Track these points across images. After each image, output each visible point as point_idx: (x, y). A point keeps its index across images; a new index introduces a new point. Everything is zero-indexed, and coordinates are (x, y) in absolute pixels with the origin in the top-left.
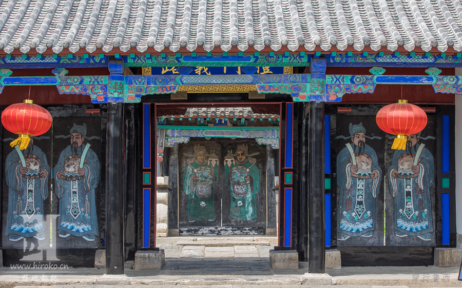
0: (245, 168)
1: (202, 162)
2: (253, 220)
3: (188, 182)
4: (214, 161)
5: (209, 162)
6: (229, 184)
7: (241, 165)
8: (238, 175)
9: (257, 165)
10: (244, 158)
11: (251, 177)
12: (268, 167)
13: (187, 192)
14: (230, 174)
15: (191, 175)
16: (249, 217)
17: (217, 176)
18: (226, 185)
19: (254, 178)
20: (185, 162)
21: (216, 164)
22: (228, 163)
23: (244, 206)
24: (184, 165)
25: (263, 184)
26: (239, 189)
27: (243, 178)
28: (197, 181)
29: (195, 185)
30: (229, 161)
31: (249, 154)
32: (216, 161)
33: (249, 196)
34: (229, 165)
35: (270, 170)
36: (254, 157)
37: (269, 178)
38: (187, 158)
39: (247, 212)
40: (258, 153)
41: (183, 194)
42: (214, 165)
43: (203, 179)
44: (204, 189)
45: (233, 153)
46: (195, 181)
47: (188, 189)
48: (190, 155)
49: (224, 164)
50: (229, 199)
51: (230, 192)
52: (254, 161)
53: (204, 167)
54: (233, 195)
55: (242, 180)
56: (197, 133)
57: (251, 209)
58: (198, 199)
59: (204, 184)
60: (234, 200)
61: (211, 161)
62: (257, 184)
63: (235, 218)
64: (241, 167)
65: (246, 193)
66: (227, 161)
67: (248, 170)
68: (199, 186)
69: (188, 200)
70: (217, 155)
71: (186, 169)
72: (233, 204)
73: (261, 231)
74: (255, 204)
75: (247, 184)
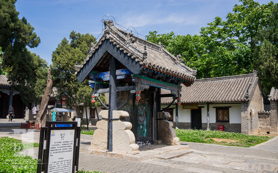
2: (146, 136)
5: (129, 102)
6: (137, 116)
7: (142, 105)
8: (141, 111)
10: (143, 101)
11: (146, 112)
12: (154, 108)
16: (145, 135)
17: (132, 111)
19: (147, 113)
21: (132, 104)
23: (143, 128)
26: (141, 119)
31: (145, 99)
32: (132, 102)
33: (145, 122)
34: (137, 105)
36: (147, 101)
37: (155, 113)
39: (144, 132)
40: (149, 99)
44: (128, 119)
48: (123, 97)
51: (137, 120)
52: (147, 103)
53: (128, 105)
54: (139, 122)
55: (142, 113)
56: (153, 83)
57: (146, 130)
60: (139, 125)
62: (148, 115)
63: (139, 136)
65: (144, 121)
67: (145, 108)
70: (132, 98)
72: (138, 128)
73: (152, 142)
74: (147, 127)
75: (144, 116)
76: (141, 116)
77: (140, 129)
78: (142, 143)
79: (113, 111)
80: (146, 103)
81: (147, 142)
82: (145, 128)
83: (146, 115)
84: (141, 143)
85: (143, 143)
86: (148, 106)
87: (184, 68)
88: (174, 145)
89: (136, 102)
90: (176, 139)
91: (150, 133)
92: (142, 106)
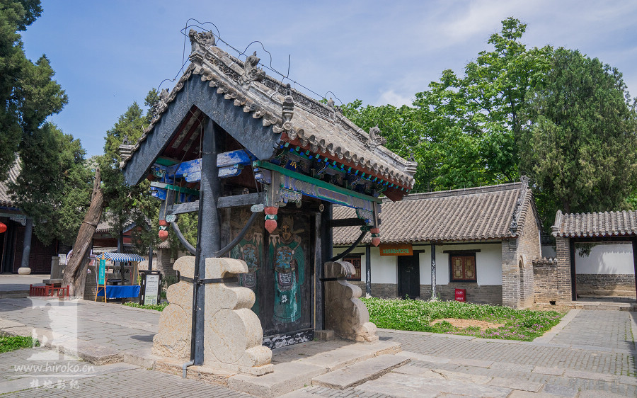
0: (290, 250)
2: (297, 321)
5: (254, 238)
6: (274, 272)
7: (286, 245)
8: (283, 258)
9: (302, 245)
10: (289, 235)
11: (296, 262)
12: (316, 249)
14: (275, 257)
16: (293, 317)
17: (262, 259)
18: (270, 272)
19: (299, 263)
21: (261, 241)
22: (273, 240)
23: (288, 302)
26: (283, 278)
27: (288, 263)
31: (295, 230)
32: (261, 237)
33: (294, 287)
34: (274, 244)
35: (318, 253)
36: (299, 235)
37: (317, 263)
39: (291, 311)
40: (303, 231)
42: (258, 243)
43: (249, 263)
44: (249, 279)
45: (278, 227)
48: (237, 225)
51: (274, 282)
52: (298, 240)
53: (250, 245)
54: (279, 287)
55: (287, 265)
57: (295, 305)
59: (250, 271)
60: (279, 293)
61: (256, 236)
62: (302, 270)
63: (279, 320)
65: (290, 284)
67: (293, 252)
72: (277, 301)
73: (311, 335)
74: (299, 298)
75: (292, 272)
76: (283, 271)
77: (281, 303)
78: (286, 339)
79: (207, 260)
80: (296, 240)
81: (299, 334)
82: (293, 301)
83: (297, 270)
84: (282, 338)
85: (289, 339)
86: (303, 248)
87: (387, 158)
88: (363, 342)
89: (271, 238)
90: (368, 327)
91: (306, 312)
92: (285, 247)
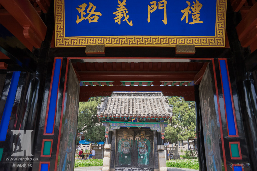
0: (144, 141)
1: (126, 138)
2: (148, 165)
3: (120, 147)
4: (131, 138)
5: (129, 139)
6: (137, 148)
8: (141, 144)
9: (149, 140)
12: (154, 141)
13: (119, 152)
14: (138, 144)
15: (121, 144)
16: (146, 163)
17: (132, 145)
18: (136, 149)
20: (119, 138)
21: (132, 139)
22: (137, 139)
23: (144, 158)
24: (118, 140)
25: (152, 148)
27: (143, 145)
28: (124, 146)
29: (123, 148)
30: (137, 138)
32: (132, 138)
34: (137, 140)
35: (155, 142)
36: (148, 136)
37: (155, 146)
38: (119, 136)
39: (145, 161)
40: (150, 135)
41: (117, 152)
42: (131, 140)
43: (126, 146)
44: (126, 150)
45: (139, 135)
46: (123, 147)
47: (120, 150)
48: (121, 135)
49: (135, 139)
50: (137, 155)
52: (148, 138)
53: (127, 141)
54: (139, 153)
55: (143, 146)
56: (124, 125)
57: (147, 160)
58: (124, 155)
59: (127, 148)
60: (140, 155)
61: (130, 138)
62: (149, 149)
63: (140, 163)
64: (142, 141)
66: (136, 138)
67: (145, 142)
68: (124, 149)
69: (119, 155)
70: (132, 135)
71: (119, 141)
73: (152, 170)
74: (148, 157)
75: (145, 149)
77: (140, 158)
81: (146, 169)
82: (146, 158)
91: (152, 162)
